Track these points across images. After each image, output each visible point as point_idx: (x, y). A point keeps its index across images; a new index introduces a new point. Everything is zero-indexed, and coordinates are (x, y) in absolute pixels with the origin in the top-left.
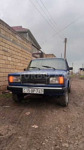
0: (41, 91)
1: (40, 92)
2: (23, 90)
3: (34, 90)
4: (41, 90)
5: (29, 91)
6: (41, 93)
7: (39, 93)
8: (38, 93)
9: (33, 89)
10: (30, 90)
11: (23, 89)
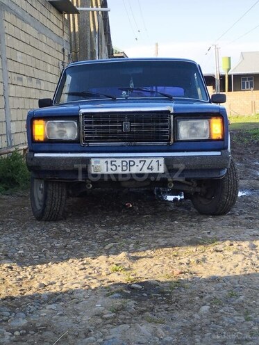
0: (154, 165)
1: (152, 169)
2: (93, 164)
3: (132, 163)
4: (155, 160)
5: (114, 168)
6: (155, 171)
7: (150, 171)
8: (145, 171)
9: (128, 160)
10: (119, 162)
11: (93, 161)
